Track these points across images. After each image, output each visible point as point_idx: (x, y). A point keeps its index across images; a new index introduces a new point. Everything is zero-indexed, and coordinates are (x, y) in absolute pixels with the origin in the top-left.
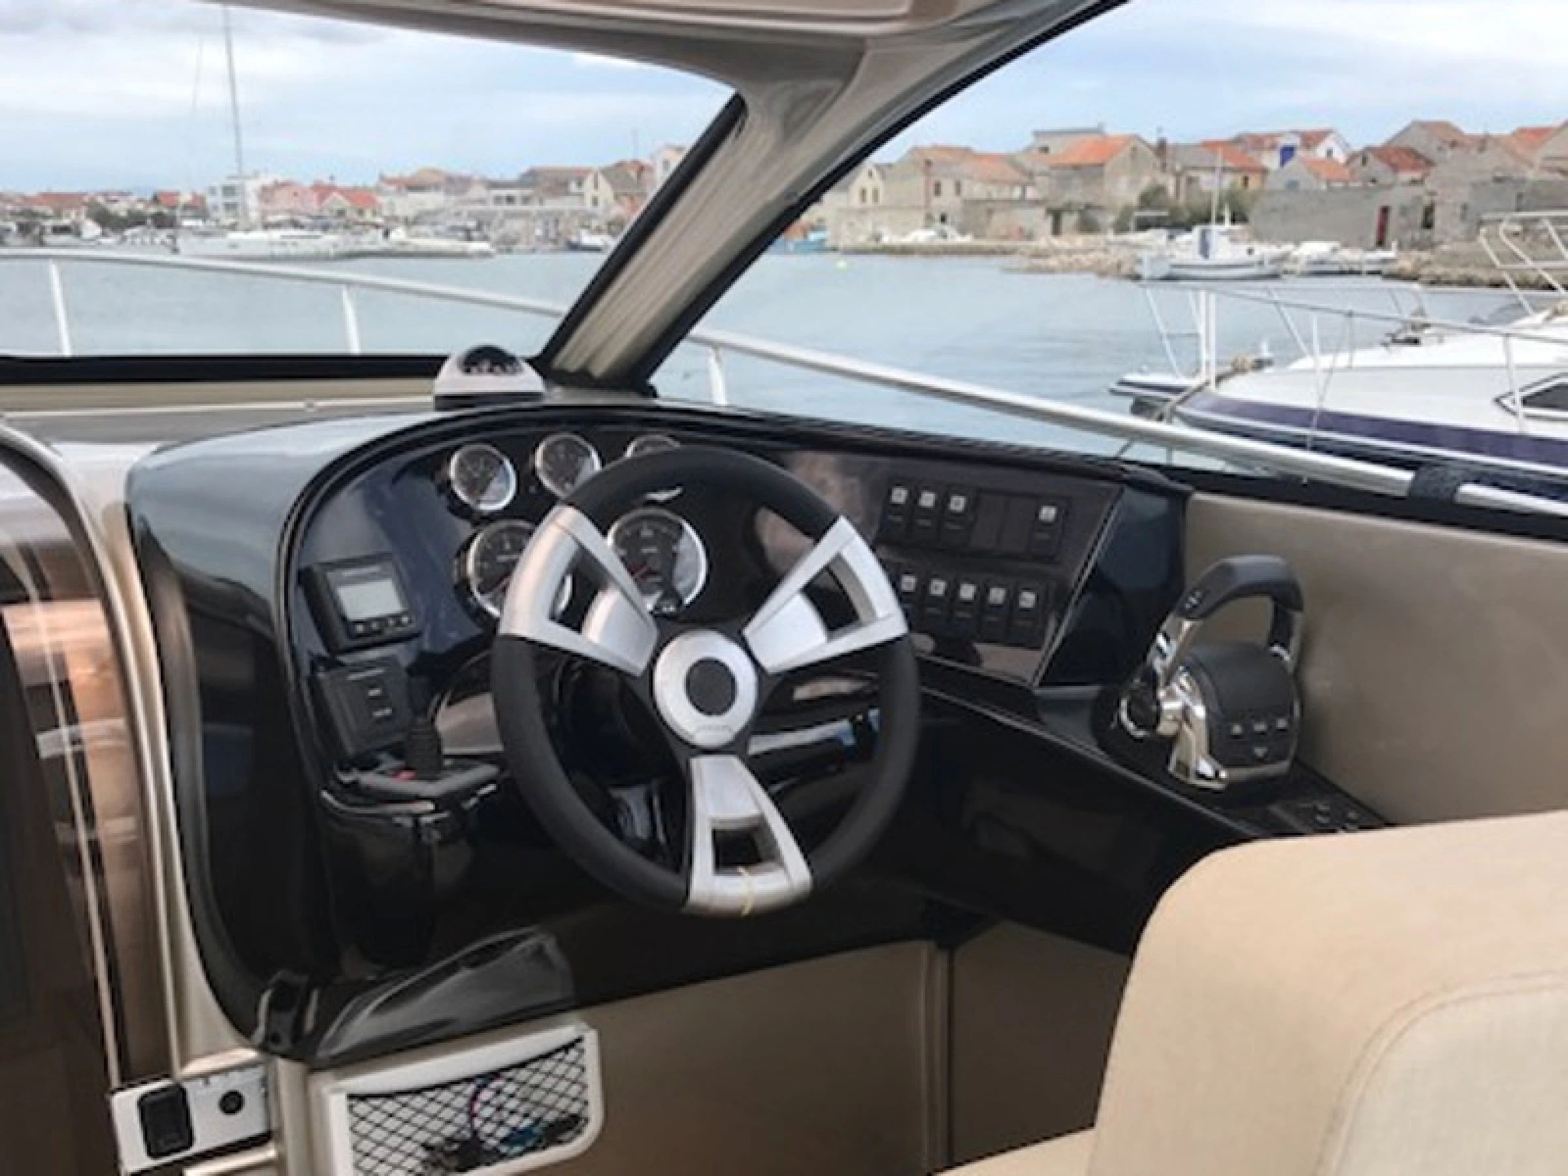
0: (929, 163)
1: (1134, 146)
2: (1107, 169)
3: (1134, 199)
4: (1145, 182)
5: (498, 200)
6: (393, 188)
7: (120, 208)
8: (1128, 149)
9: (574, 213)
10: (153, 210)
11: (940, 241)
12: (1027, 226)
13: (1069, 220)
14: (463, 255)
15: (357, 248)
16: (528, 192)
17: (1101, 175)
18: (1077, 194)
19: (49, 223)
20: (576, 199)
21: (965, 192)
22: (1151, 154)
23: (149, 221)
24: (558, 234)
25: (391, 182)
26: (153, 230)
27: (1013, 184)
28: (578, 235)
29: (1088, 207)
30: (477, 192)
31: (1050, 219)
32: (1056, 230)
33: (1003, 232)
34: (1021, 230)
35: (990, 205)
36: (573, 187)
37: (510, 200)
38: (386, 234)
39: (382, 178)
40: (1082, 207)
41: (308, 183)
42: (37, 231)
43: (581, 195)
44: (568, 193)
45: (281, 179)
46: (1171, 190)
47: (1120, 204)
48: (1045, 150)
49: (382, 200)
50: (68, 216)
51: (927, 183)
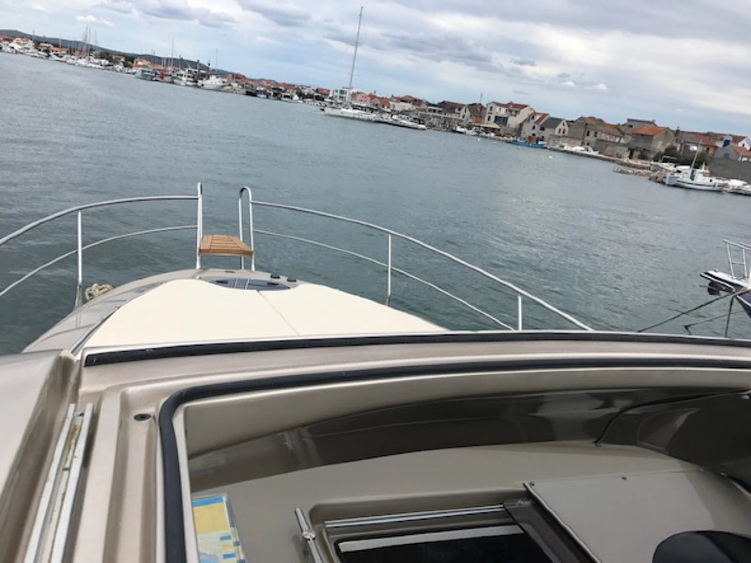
0: (586, 124)
1: (667, 131)
2: (655, 138)
3: (663, 150)
4: (669, 144)
5: (430, 110)
6: (395, 100)
7: (306, 92)
8: (664, 132)
9: (455, 119)
10: (316, 94)
11: (586, 152)
12: (619, 152)
13: (636, 154)
14: (416, 128)
15: (381, 120)
16: (441, 109)
17: (652, 139)
18: (641, 144)
19: (283, 94)
20: (457, 115)
21: (598, 135)
22: (672, 135)
23: (315, 98)
24: (449, 126)
25: (395, 98)
26: (315, 101)
27: (616, 136)
28: (456, 127)
29: (644, 150)
30: (424, 106)
31: (629, 152)
32: (630, 157)
33: (610, 154)
34: (617, 154)
35: (607, 143)
36: (457, 110)
37: (434, 111)
38: (392, 116)
39: (393, 96)
40: (642, 150)
41: (368, 93)
42: (279, 96)
43: (459, 113)
44: (454, 112)
45: (360, 91)
46: (678, 149)
47: (657, 151)
48: (631, 126)
49: (391, 103)
50: (289, 92)
51: (585, 131)
